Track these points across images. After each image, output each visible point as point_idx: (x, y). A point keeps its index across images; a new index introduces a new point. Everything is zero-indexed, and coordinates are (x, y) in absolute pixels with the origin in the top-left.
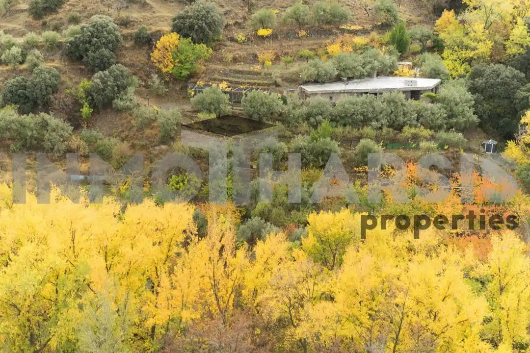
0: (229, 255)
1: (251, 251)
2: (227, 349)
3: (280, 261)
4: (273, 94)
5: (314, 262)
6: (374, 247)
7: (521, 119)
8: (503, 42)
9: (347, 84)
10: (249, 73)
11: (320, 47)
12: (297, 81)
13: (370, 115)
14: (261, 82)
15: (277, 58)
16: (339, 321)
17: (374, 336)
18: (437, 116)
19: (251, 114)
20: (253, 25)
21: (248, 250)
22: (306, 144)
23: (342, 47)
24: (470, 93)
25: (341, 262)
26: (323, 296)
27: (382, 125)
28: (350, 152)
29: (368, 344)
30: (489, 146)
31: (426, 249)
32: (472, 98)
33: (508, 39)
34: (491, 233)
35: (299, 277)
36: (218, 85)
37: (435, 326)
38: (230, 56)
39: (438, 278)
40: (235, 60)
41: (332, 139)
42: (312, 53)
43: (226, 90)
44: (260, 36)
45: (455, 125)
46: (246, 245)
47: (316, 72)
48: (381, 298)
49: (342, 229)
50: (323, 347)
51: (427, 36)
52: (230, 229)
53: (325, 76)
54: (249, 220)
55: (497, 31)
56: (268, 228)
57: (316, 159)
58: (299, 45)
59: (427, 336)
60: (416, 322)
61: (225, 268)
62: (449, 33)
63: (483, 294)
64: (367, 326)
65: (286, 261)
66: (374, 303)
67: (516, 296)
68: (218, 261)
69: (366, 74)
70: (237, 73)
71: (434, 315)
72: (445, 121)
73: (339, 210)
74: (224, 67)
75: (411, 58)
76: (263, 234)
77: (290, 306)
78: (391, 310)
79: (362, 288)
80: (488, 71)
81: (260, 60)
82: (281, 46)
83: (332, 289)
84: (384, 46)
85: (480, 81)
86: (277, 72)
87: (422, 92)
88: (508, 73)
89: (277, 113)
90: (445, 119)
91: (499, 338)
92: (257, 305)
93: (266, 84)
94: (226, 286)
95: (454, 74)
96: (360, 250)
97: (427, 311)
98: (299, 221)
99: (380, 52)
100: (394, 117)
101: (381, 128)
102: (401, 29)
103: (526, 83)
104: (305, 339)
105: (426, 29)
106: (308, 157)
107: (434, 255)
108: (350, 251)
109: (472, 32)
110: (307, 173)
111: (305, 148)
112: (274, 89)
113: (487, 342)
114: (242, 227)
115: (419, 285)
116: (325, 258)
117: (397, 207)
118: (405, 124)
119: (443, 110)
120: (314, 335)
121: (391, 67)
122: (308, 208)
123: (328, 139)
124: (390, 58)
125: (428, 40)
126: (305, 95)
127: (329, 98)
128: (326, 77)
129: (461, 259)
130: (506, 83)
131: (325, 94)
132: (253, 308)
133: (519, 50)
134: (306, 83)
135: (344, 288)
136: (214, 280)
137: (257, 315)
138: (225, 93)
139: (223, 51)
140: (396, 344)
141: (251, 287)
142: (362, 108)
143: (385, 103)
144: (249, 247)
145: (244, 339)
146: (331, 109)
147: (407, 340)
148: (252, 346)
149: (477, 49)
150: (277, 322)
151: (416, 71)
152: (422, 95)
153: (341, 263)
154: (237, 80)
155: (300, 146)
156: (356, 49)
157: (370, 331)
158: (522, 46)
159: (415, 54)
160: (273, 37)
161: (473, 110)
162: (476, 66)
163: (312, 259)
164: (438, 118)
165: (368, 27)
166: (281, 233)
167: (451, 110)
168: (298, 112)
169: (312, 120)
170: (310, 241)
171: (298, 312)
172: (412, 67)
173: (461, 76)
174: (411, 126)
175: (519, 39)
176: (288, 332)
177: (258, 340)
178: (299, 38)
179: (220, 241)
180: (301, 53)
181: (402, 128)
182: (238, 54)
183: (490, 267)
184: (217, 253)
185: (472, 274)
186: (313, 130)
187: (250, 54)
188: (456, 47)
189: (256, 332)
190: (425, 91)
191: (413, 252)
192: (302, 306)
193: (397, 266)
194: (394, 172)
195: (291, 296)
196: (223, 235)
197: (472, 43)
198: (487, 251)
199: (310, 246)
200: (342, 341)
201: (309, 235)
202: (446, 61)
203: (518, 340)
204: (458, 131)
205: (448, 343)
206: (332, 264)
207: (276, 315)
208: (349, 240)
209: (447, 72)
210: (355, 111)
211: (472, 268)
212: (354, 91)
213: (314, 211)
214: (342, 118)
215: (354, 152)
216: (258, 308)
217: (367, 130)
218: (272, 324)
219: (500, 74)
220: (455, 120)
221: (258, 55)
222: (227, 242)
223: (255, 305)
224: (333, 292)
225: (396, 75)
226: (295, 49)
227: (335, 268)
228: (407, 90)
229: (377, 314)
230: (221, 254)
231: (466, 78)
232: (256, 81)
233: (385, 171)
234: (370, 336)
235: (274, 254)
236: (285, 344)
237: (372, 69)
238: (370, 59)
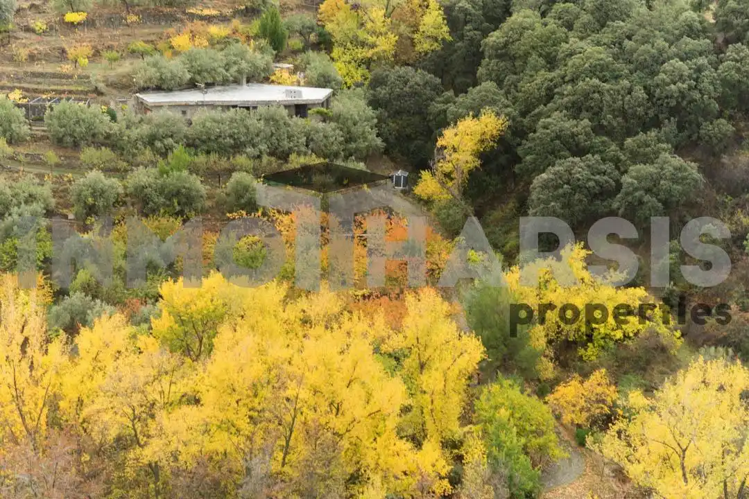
0: (37, 351)
1: (71, 344)
2: (41, 485)
3: (117, 355)
4: (93, 106)
5: (171, 352)
6: (257, 322)
7: (437, 141)
8: (410, 35)
9: (206, 93)
10: (54, 76)
11: (161, 38)
12: (129, 86)
13: (243, 139)
14: (73, 88)
15: (96, 54)
16: (207, 431)
17: (256, 446)
18: (332, 140)
19: (61, 135)
20: (56, 8)
21: (67, 343)
22: (151, 180)
23: (193, 40)
24: (370, 108)
25: (211, 347)
26: (184, 399)
27: (261, 152)
28: (218, 191)
29: (248, 458)
30: (398, 178)
31: (326, 319)
32: (374, 115)
33: (416, 31)
34: (405, 292)
35: (147, 376)
36: (7, 96)
37: (338, 423)
38: (24, 53)
39: (342, 357)
40: (32, 58)
41: (191, 172)
42: (149, 47)
43: (20, 102)
44: (67, 23)
45: (355, 152)
46: (63, 335)
47: (158, 74)
48: (266, 392)
49: (212, 301)
50: (184, 471)
51: (309, 28)
52: (37, 312)
53: (171, 80)
54: (66, 297)
55: (401, 19)
56: (97, 308)
57: (168, 203)
58: (129, 35)
59: (327, 438)
60: (313, 421)
61: (31, 371)
62: (338, 24)
63: (398, 373)
64: (247, 433)
65: (127, 354)
66: (257, 400)
67: (442, 374)
68: (20, 361)
69: (231, 79)
70: (37, 77)
71: (336, 408)
72: (342, 147)
73: (207, 275)
74: (16, 69)
75: (290, 59)
76: (89, 318)
77: (135, 419)
78: (280, 406)
79: (241, 381)
80: (392, 77)
81: (70, 57)
82: (101, 36)
83: (197, 388)
84: (252, 41)
85: (382, 92)
86: (98, 73)
87: (310, 107)
88: (418, 79)
89: (102, 134)
90: (341, 143)
91: (422, 434)
92: (84, 421)
93: (82, 91)
94: (35, 398)
95: (349, 81)
96: (238, 328)
97: (327, 403)
98: (146, 295)
99: (248, 47)
100: (276, 142)
101: (259, 157)
102: (274, 16)
103: (443, 92)
104: (156, 463)
105: (307, 18)
106: (157, 200)
107: (335, 326)
108: (225, 332)
109: (368, 21)
110: (156, 223)
111: (150, 186)
112: (94, 98)
113: (407, 440)
114: (55, 308)
115: (317, 368)
116: (188, 345)
117: (286, 265)
118: (290, 151)
119: (337, 131)
120: (170, 455)
121: (265, 70)
122: (160, 275)
123: (185, 173)
124: (263, 58)
125: (311, 33)
126: (143, 107)
127: (180, 112)
128: (173, 82)
129: (369, 330)
130: (416, 93)
131: (174, 106)
132: (78, 426)
133: (432, 45)
134: (144, 90)
135: (215, 383)
136: (16, 389)
137: (84, 434)
138: (19, 106)
139: (14, 45)
140: (286, 454)
141: (74, 396)
142: (230, 128)
143: (262, 122)
144: (68, 338)
145: (65, 470)
146: (186, 128)
147: (301, 447)
148: (78, 479)
149: (376, 46)
150: (115, 442)
151: (299, 76)
152: (309, 112)
153: (211, 349)
154: (36, 87)
155: (143, 184)
156: (213, 42)
157: (251, 440)
158: (436, 39)
159: (295, 52)
160: (89, 24)
161: (375, 131)
162: (378, 70)
163: (168, 348)
164: (332, 143)
165: (228, 11)
166: (118, 315)
167: (349, 132)
168: (135, 133)
169: (158, 144)
170: (164, 323)
171: (147, 425)
172: (294, 71)
173: (358, 85)
174: (299, 154)
175: (432, 29)
176: (131, 455)
177: (86, 470)
178: (128, 25)
179: (22, 332)
180: (132, 47)
181: (288, 157)
182: (36, 49)
183: (405, 337)
184: (17, 350)
185: (384, 348)
186: (160, 160)
187: (54, 49)
188: (349, 44)
189: (82, 459)
190: (314, 105)
191: (308, 325)
192: (153, 416)
193: (288, 346)
194: (280, 217)
195: (135, 404)
196: (26, 322)
197: (370, 38)
198: (401, 316)
199: (164, 330)
200: (211, 459)
201: (163, 314)
202: (338, 64)
203: (448, 435)
204: (359, 159)
205: (355, 445)
206: (197, 353)
207: (113, 433)
208: (222, 317)
209: (339, 78)
210: (220, 132)
211: (383, 341)
212: (218, 103)
213: (169, 279)
214: (204, 142)
215: (225, 190)
216: (85, 425)
217: (241, 159)
218: (107, 446)
219: (408, 80)
220: (353, 145)
221: (67, 49)
222: (33, 333)
223: (81, 420)
224: (198, 392)
225: (273, 82)
226: (123, 41)
227: (202, 357)
228: (290, 103)
229: (261, 414)
230: (24, 352)
231: (365, 87)
232: (65, 88)
233: (269, 217)
234: (250, 446)
235: (107, 345)
236: (128, 472)
237: (240, 72)
238: (235, 59)
